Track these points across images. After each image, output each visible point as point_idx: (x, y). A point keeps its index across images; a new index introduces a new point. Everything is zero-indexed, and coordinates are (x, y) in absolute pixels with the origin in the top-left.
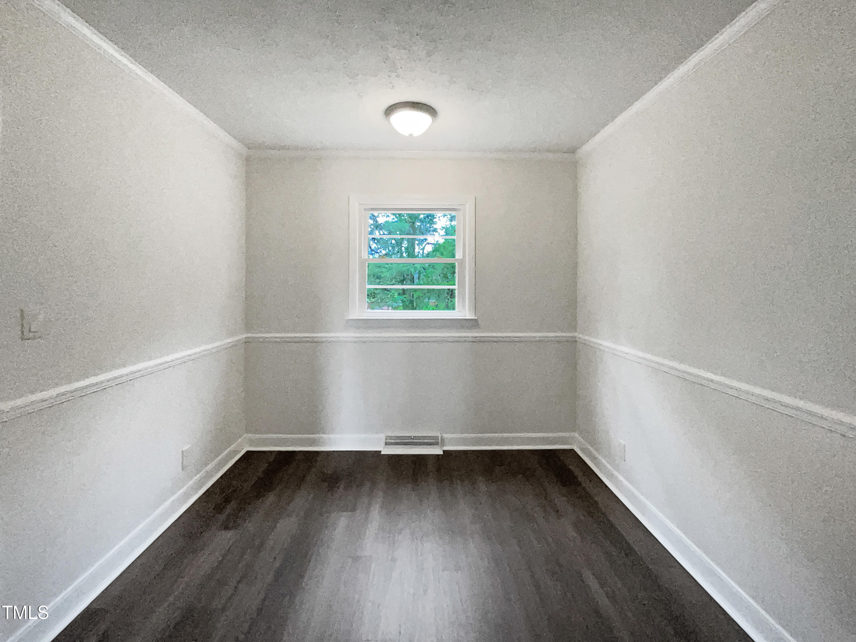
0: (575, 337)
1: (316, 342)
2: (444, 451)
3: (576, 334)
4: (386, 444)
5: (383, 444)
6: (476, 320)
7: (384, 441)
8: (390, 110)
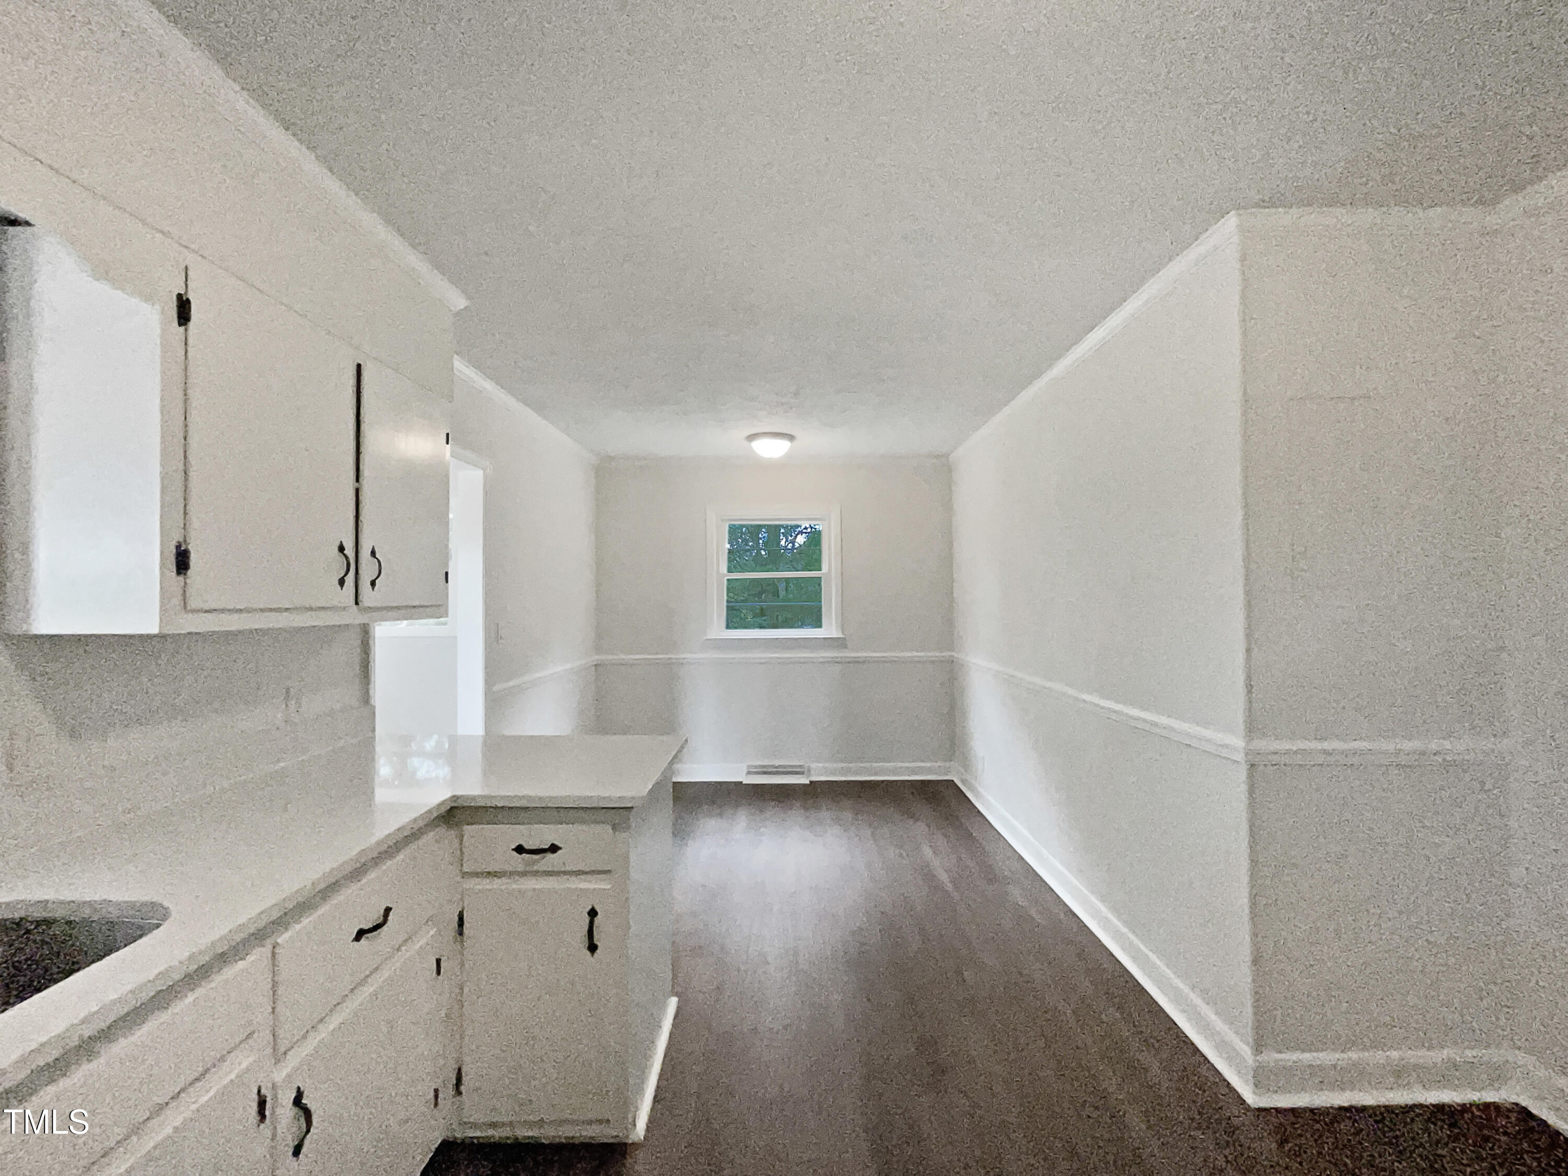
0: (953, 656)
1: (669, 664)
2: (811, 782)
3: (953, 654)
4: (749, 773)
5: (744, 774)
6: (844, 639)
7: (745, 771)
8: (752, 437)
